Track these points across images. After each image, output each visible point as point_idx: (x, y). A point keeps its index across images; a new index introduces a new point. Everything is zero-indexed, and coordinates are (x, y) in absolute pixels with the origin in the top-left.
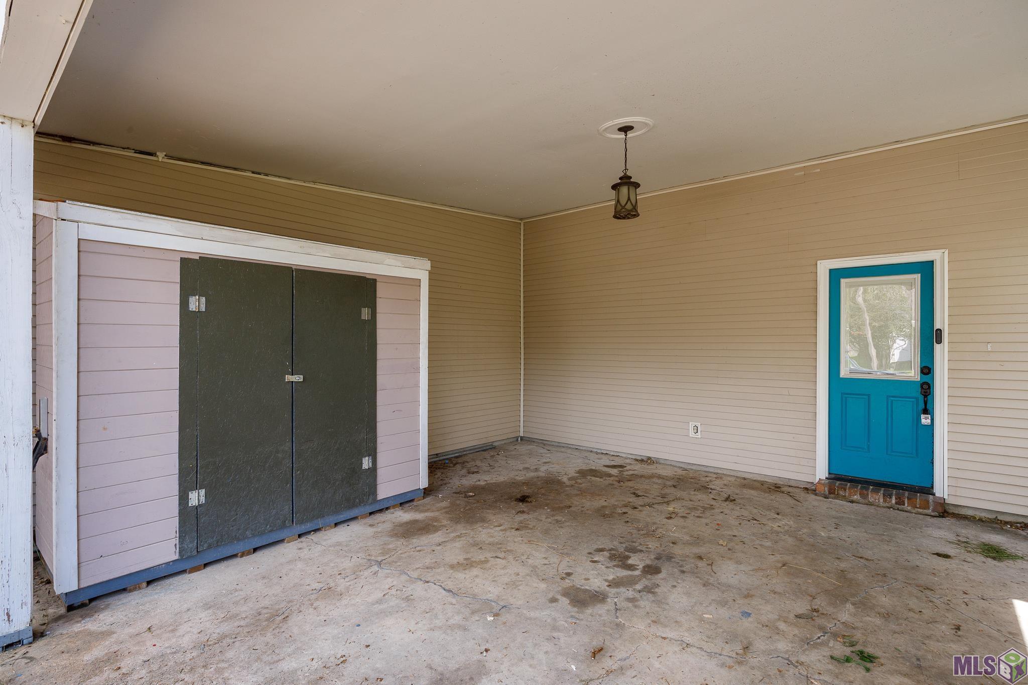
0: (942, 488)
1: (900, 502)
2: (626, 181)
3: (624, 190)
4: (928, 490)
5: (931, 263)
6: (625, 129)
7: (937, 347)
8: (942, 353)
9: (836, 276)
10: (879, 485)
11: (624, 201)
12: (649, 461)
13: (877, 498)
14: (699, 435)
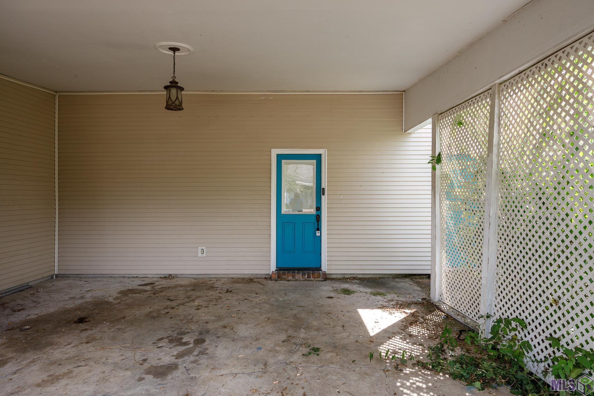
0: (324, 267)
1: (309, 277)
2: (173, 85)
3: (174, 91)
4: (319, 269)
5: (320, 155)
6: (174, 49)
7: (323, 197)
8: (324, 200)
10: (299, 270)
11: (173, 98)
12: (170, 277)
13: (299, 276)
14: (205, 255)
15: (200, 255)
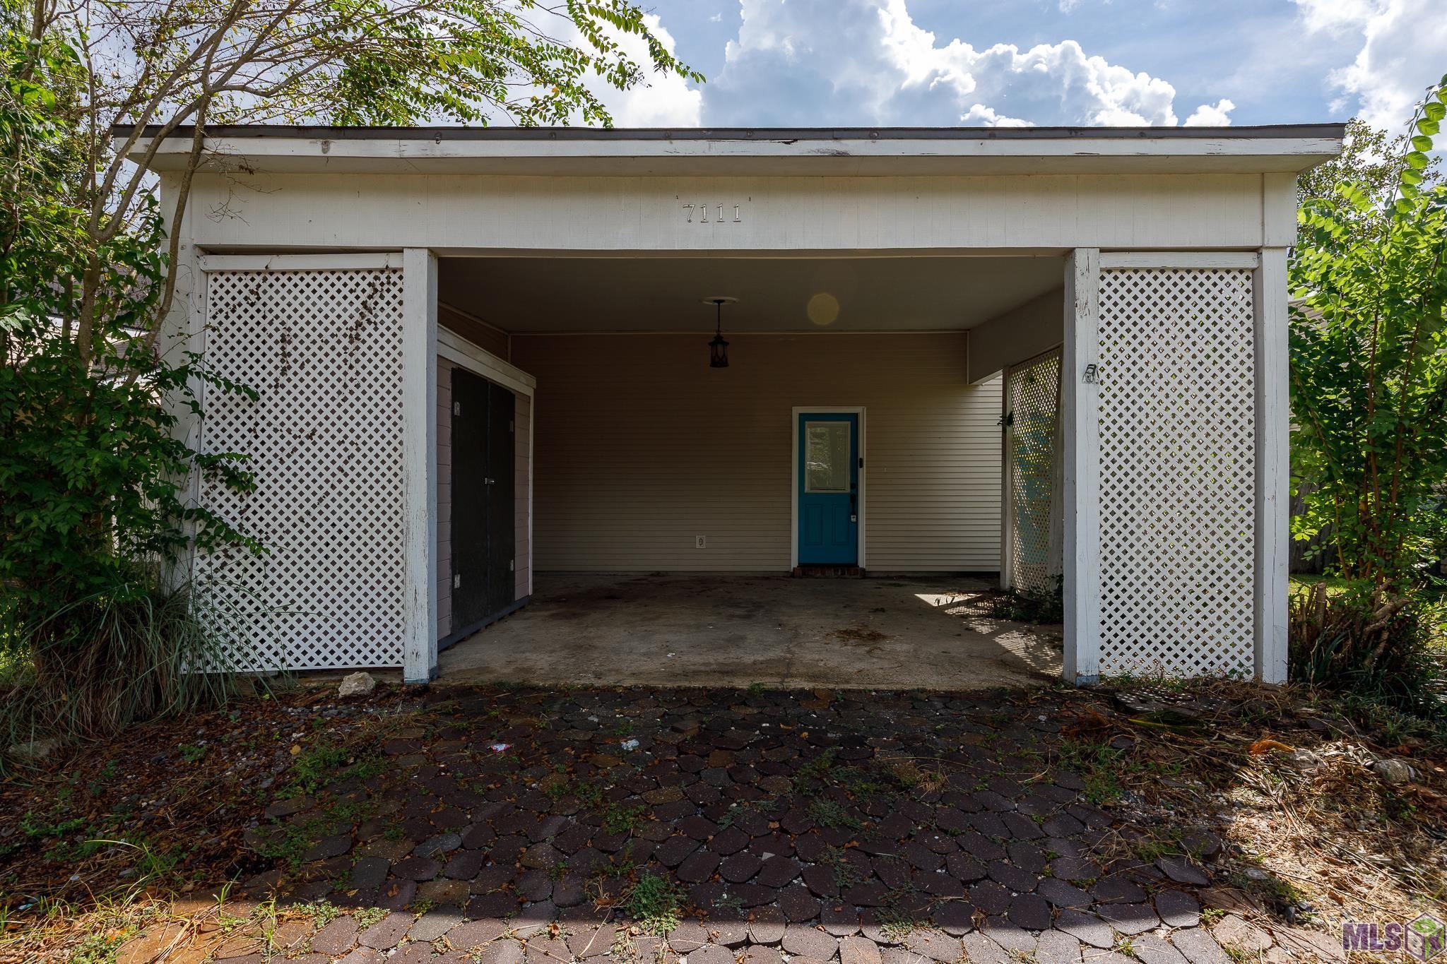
0: (862, 563)
1: (843, 573)
2: (719, 340)
3: (720, 347)
4: (856, 564)
5: (856, 415)
6: (719, 302)
7: (860, 470)
8: (862, 473)
9: (804, 418)
10: (829, 566)
11: (720, 354)
12: (658, 574)
13: (830, 573)
14: (704, 546)
15: (698, 546)
